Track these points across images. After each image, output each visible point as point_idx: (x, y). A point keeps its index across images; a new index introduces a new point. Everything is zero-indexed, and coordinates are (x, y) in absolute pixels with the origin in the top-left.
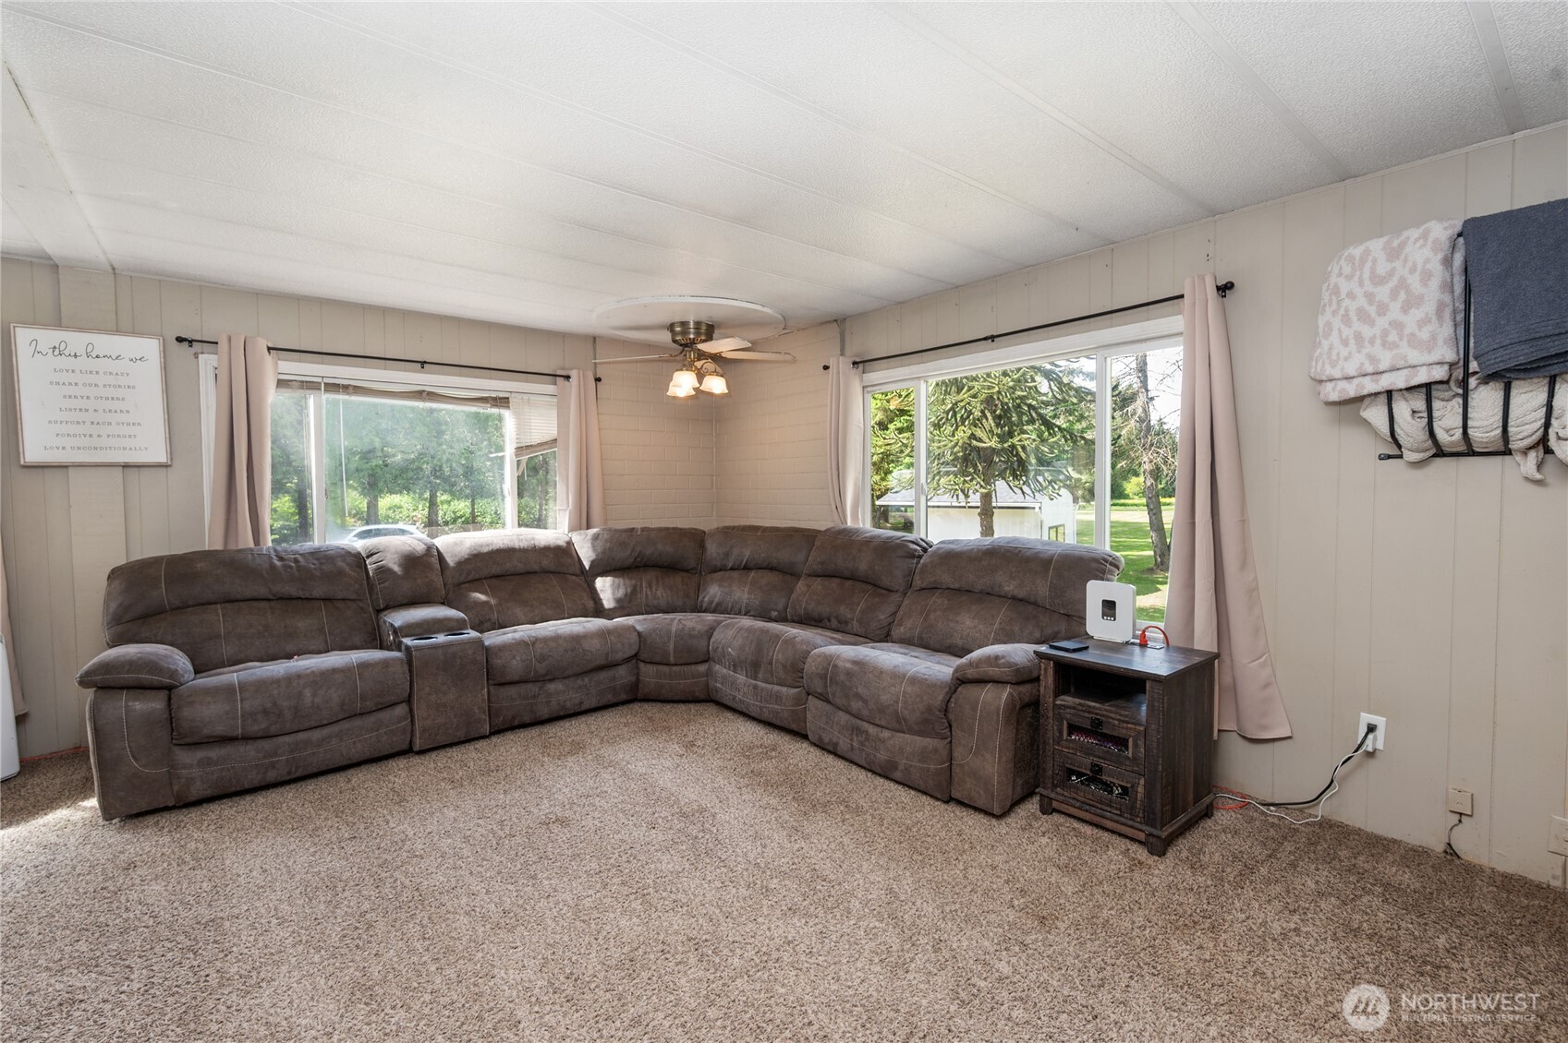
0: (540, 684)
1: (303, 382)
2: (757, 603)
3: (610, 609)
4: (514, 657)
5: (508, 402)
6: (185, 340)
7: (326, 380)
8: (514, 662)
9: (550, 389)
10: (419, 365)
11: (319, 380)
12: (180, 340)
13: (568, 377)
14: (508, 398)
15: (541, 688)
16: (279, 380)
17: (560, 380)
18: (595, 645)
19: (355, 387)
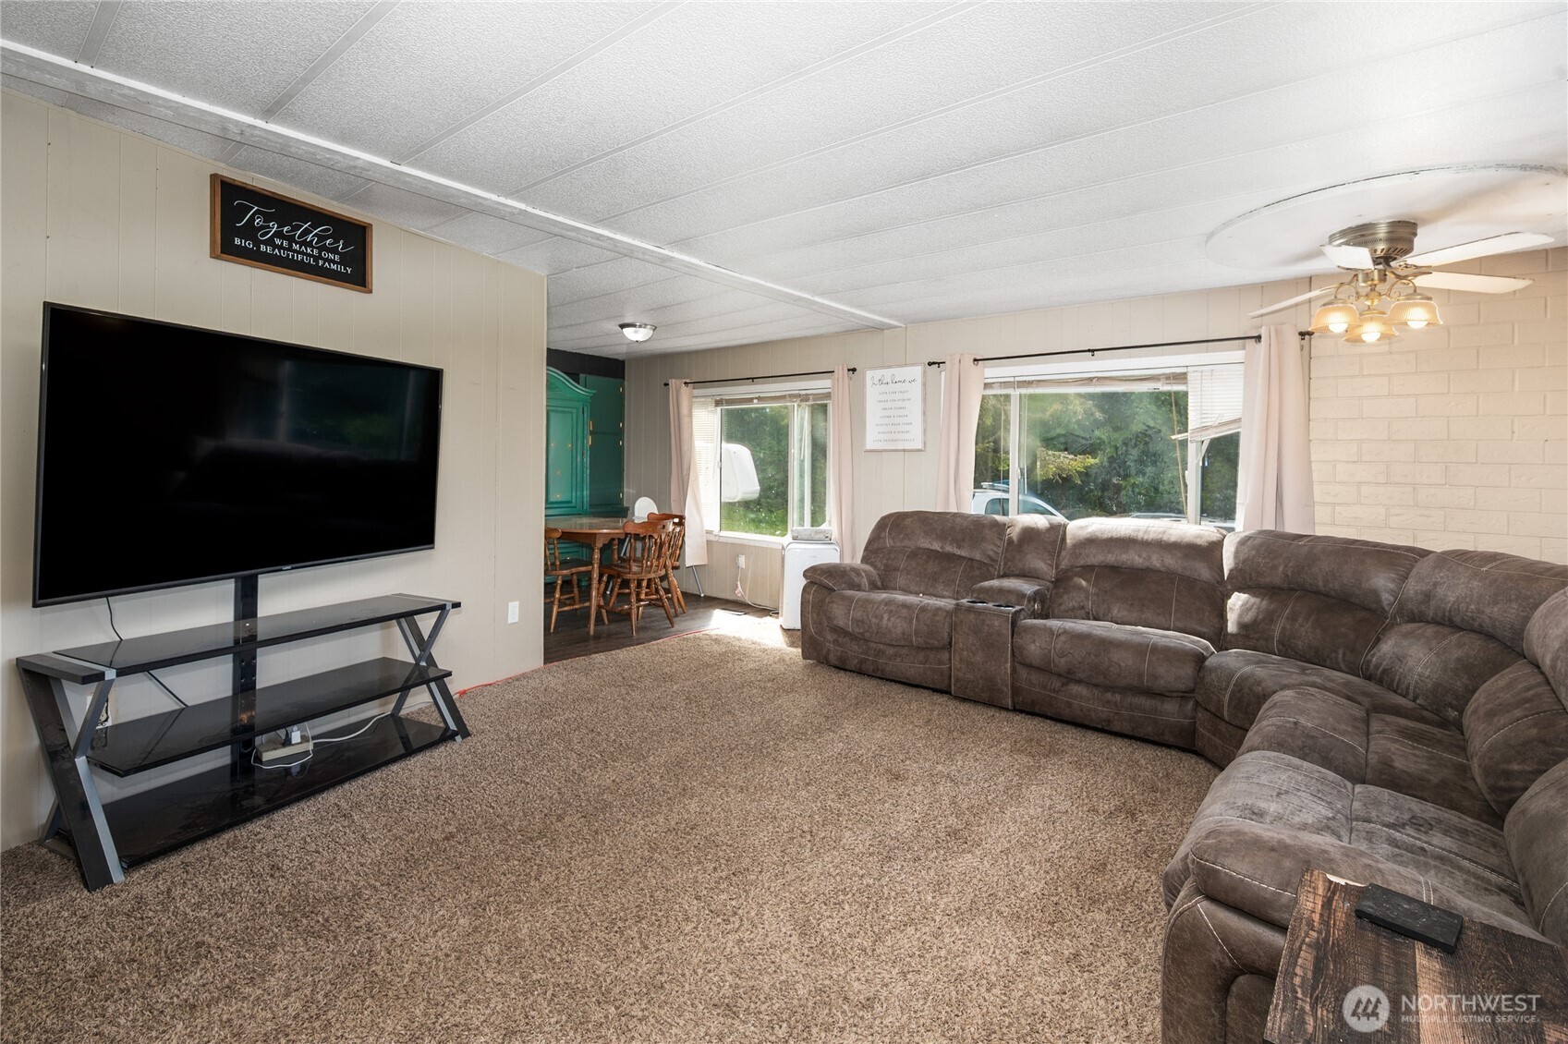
0: (1064, 680)
1: (1001, 383)
2: (1429, 686)
3: (1232, 635)
4: (1034, 642)
5: (1186, 378)
6: (934, 363)
7: (1017, 379)
8: (1033, 647)
9: (1238, 355)
10: (1090, 353)
11: (1012, 379)
12: (930, 364)
13: (1258, 338)
14: (1185, 374)
15: (1063, 685)
16: (986, 384)
17: (1251, 343)
18: (1125, 660)
19: (1038, 381)
